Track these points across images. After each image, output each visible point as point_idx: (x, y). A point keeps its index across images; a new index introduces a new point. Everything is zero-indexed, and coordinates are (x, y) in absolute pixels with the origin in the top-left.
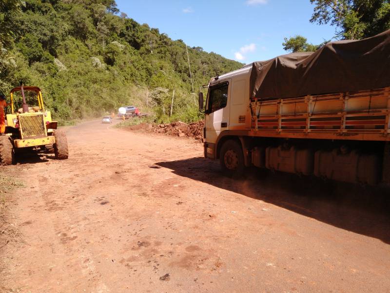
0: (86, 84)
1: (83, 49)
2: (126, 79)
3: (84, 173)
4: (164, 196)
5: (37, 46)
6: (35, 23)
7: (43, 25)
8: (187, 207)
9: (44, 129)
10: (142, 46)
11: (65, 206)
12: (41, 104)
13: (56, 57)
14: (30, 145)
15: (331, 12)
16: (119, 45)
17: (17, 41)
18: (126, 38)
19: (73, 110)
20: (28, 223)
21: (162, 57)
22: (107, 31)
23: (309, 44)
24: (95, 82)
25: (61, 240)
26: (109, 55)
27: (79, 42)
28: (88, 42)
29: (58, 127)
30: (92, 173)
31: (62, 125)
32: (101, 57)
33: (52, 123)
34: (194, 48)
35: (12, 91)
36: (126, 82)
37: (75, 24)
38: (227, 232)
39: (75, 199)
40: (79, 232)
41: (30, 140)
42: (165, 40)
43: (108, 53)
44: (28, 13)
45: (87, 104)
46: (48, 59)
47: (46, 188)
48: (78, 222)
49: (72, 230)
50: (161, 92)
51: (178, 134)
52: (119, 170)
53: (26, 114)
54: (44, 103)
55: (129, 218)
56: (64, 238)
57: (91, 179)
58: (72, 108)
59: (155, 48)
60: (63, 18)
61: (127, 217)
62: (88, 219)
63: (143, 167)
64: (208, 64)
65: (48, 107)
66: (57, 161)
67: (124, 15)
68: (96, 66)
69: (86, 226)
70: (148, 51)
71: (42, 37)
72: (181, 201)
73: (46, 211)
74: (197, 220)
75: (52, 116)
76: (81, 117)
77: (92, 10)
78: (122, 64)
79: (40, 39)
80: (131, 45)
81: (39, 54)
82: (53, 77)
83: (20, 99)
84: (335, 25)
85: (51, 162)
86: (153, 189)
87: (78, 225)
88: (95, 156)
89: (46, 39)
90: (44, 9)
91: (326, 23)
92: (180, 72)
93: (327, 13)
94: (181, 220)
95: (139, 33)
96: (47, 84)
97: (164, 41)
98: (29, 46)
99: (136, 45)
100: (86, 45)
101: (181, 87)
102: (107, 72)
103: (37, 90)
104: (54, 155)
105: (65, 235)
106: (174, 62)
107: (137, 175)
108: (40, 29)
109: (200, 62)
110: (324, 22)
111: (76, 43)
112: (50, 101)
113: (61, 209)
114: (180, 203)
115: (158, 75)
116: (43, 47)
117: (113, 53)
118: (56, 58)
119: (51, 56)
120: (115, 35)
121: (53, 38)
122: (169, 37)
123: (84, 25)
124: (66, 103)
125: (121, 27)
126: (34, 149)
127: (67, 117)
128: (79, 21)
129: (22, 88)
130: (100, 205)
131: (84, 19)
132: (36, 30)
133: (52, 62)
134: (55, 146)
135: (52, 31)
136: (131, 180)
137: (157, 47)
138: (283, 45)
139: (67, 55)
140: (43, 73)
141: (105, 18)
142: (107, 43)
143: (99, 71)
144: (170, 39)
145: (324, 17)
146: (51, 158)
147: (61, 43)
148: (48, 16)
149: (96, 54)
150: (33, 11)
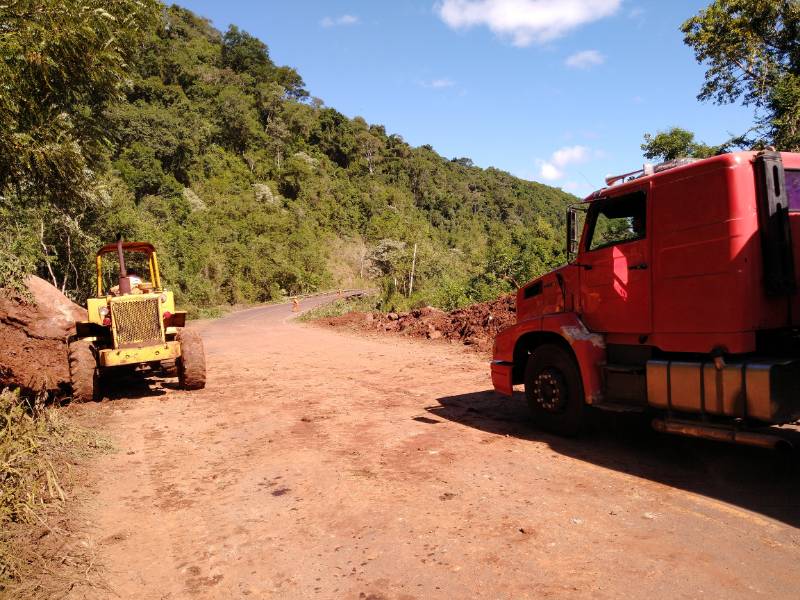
0: (243, 236)
1: (239, 169)
2: (320, 225)
3: (238, 419)
4: (409, 477)
5: (152, 165)
6: (151, 122)
7: (166, 127)
8: (465, 508)
9: (159, 327)
10: (353, 159)
11: (196, 499)
12: (155, 275)
13: (187, 184)
14: (131, 361)
15: (741, 78)
16: (307, 159)
17: (115, 158)
18: (321, 146)
19: (216, 288)
20: (118, 538)
21: (391, 180)
22: (287, 134)
23: (700, 144)
24: (260, 232)
25: (188, 583)
26: (288, 178)
27: (231, 157)
28: (248, 155)
29: (186, 322)
30: (254, 420)
31: (196, 317)
32: (274, 184)
33: (176, 315)
34: (455, 161)
35: (101, 253)
36: (320, 232)
37: (225, 123)
38: (571, 575)
39: (218, 480)
40: (225, 563)
41: (131, 352)
42: (397, 147)
43: (286, 175)
44: (138, 106)
45: (245, 274)
46: (172, 190)
47: (158, 455)
48: (225, 538)
49: (212, 560)
50: (389, 248)
51: (427, 333)
52: (310, 414)
53: (126, 298)
54: (161, 275)
55: (336, 531)
56: (193, 580)
57: (251, 434)
58: (214, 285)
59: (377, 164)
60: (202, 111)
61: (330, 528)
62: (247, 532)
63: (360, 405)
64: (484, 190)
65: (169, 282)
66: (182, 394)
67: (320, 102)
68: (264, 200)
69: (242, 549)
70: (365, 169)
71: (162, 148)
72: (450, 491)
73: (156, 510)
74: (492, 540)
75: (176, 299)
76: (232, 301)
77: (258, 95)
78: (314, 196)
79: (158, 152)
80: (332, 160)
81: (155, 180)
82: (181, 223)
83: (115, 267)
84: (752, 106)
85: (171, 396)
86: (385, 459)
87: (225, 546)
88: (260, 382)
89: (170, 151)
90: (167, 97)
91: (732, 101)
92: (427, 208)
93: (735, 81)
94: (456, 541)
95: (347, 136)
96: (168, 238)
97: (394, 148)
98: (138, 166)
99: (341, 159)
100: (245, 161)
101: (430, 237)
102: (284, 211)
103: (149, 249)
104: (176, 380)
105: (195, 571)
106: (415, 190)
107: (348, 425)
108: (158, 133)
109: (467, 187)
110: (728, 100)
111: (226, 157)
112: (173, 271)
113: (188, 504)
114: (448, 496)
115: (385, 214)
116: (163, 167)
117: (296, 173)
118: (186, 187)
119: (178, 184)
120: (301, 141)
121: (182, 150)
122: (405, 141)
123: (241, 124)
124: (203, 272)
125: (311, 124)
126: (138, 369)
127: (204, 300)
128: (233, 116)
129: (120, 247)
130: (271, 497)
131: (242, 113)
132: (151, 135)
133: (179, 195)
134: (180, 361)
135: (181, 136)
136: (335, 437)
137: (382, 162)
138: (643, 148)
139: (208, 182)
140: (161, 217)
141: (282, 110)
142: (285, 156)
143: (268, 211)
144: (407, 145)
145: (729, 89)
146: (171, 386)
147: (196, 158)
148: (173, 108)
149: (263, 178)
150: (148, 100)
